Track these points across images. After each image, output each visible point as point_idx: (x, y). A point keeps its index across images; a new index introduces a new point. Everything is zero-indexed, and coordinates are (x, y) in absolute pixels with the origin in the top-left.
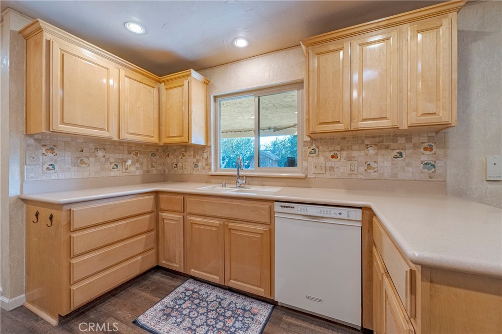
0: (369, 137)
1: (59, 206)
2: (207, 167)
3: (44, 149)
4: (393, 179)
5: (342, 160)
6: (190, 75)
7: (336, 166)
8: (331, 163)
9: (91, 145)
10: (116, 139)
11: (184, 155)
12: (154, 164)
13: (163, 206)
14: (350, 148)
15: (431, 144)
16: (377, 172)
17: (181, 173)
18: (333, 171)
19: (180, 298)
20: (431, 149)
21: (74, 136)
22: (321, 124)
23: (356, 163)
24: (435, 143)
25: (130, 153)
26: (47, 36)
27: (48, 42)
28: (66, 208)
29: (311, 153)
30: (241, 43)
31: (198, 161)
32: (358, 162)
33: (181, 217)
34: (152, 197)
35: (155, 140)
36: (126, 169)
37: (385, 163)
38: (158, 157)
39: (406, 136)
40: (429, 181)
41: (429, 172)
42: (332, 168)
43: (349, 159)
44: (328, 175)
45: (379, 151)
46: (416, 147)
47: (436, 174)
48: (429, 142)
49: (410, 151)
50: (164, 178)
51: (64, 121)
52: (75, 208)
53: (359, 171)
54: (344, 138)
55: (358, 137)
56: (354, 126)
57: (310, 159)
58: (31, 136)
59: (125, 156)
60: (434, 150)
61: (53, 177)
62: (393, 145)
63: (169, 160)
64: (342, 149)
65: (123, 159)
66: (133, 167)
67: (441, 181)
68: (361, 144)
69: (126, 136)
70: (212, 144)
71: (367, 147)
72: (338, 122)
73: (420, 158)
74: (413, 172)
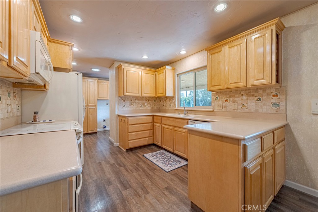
0: (244, 90)
1: (126, 117)
2: (174, 106)
3: (123, 100)
4: (256, 112)
5: (230, 102)
6: (166, 68)
7: (227, 105)
8: (225, 104)
9: (134, 99)
10: (141, 96)
11: (166, 101)
12: (155, 105)
13: (155, 121)
14: (234, 96)
15: (277, 93)
16: (248, 108)
17: (165, 108)
18: (226, 108)
19: (158, 154)
20: (277, 96)
21: (130, 96)
22: (213, 86)
23: (237, 104)
24: (279, 92)
25: (146, 101)
26: (123, 67)
27: (123, 69)
28: (127, 118)
29: (216, 99)
30: (183, 52)
31: (171, 103)
32: (238, 103)
33: (160, 125)
34: (151, 117)
35: (154, 95)
36: (145, 107)
37: (252, 104)
38: (157, 102)
39: (263, 89)
40: (275, 114)
41: (276, 108)
42: (225, 107)
43: (234, 102)
44: (223, 110)
45: (249, 97)
46: (268, 95)
47: (280, 110)
48: (276, 92)
49: (265, 97)
50: (159, 111)
51: (127, 92)
52: (129, 118)
53: (239, 108)
54: (231, 91)
55: (238, 91)
56: (226, 87)
57: (215, 102)
58: (120, 97)
59: (145, 102)
60: (279, 96)
61: (125, 109)
62: (256, 94)
63: (161, 103)
64: (230, 97)
65: (144, 103)
66: (147, 106)
67: (283, 114)
68: (240, 94)
69: (144, 95)
70: (176, 95)
71: (242, 95)
72: (220, 85)
73: (271, 101)
74: (267, 109)
